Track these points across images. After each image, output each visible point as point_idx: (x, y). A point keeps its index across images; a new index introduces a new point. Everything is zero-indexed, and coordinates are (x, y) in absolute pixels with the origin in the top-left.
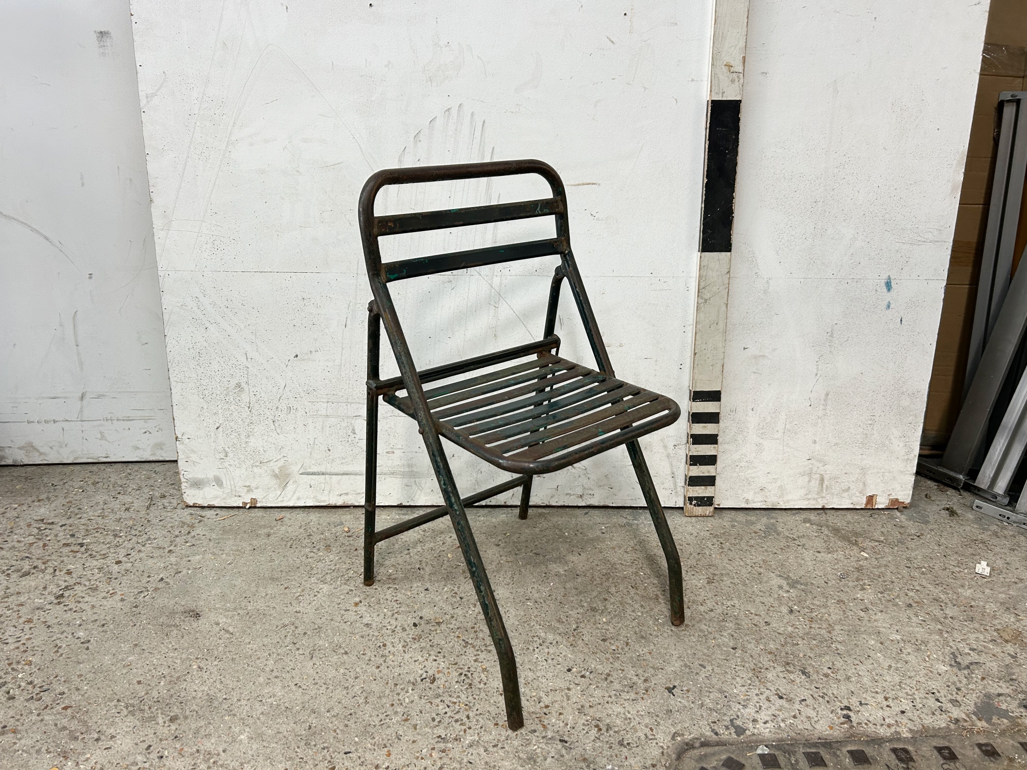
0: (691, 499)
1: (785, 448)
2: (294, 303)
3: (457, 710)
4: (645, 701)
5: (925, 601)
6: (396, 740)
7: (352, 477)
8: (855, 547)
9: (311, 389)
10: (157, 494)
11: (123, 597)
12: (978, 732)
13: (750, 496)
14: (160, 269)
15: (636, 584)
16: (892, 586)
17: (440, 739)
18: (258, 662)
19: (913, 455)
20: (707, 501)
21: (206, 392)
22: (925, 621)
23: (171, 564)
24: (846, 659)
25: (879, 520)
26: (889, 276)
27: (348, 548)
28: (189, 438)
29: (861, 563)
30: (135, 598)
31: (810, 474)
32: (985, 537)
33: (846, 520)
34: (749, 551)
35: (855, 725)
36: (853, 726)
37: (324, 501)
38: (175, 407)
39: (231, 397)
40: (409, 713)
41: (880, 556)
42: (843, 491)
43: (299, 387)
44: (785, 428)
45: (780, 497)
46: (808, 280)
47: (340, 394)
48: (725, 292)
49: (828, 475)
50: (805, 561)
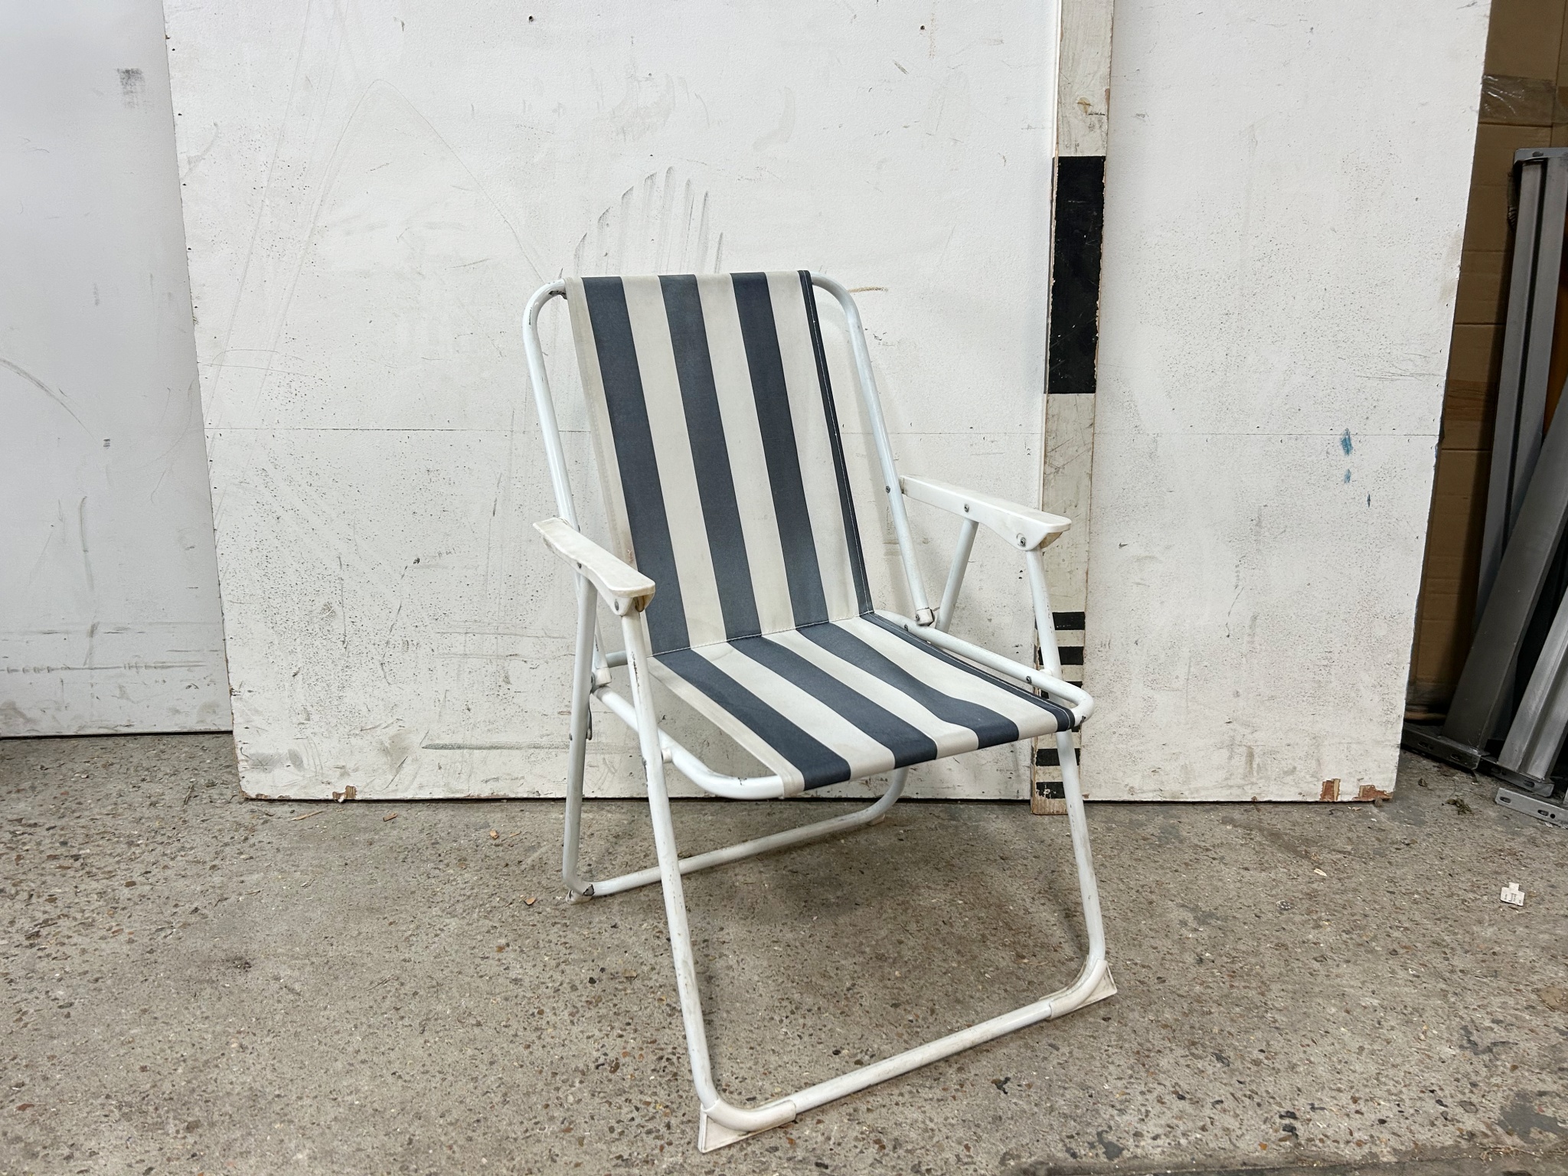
0: (1039, 787)
1: (1189, 704)
2: (414, 477)
3: (651, 1114)
4: (959, 1102)
5: (1418, 945)
6: (549, 1163)
7: (505, 752)
8: (1305, 862)
9: (441, 613)
10: (202, 781)
11: (131, 936)
12: (1507, 1154)
13: (1136, 781)
14: (207, 425)
15: (950, 918)
16: (1364, 922)
17: (620, 1162)
18: (336, 1037)
19: (1395, 716)
21: (278, 618)
22: (1418, 977)
23: (214, 887)
24: (1288, 1037)
25: (1343, 820)
26: (1347, 430)
27: (494, 863)
28: (250, 691)
29: (1315, 886)
30: (150, 939)
31: (1231, 746)
32: (1516, 845)
33: (1290, 820)
34: (1135, 868)
35: (1303, 1142)
36: (1300, 1145)
37: (461, 791)
38: (228, 642)
39: (316, 626)
40: (573, 1119)
41: (1345, 875)
42: (1285, 773)
43: (422, 610)
44: (1189, 672)
45: (1184, 783)
46: (1218, 436)
47: (486, 620)
48: (1087, 457)
49: (1261, 748)
50: (1225, 883)
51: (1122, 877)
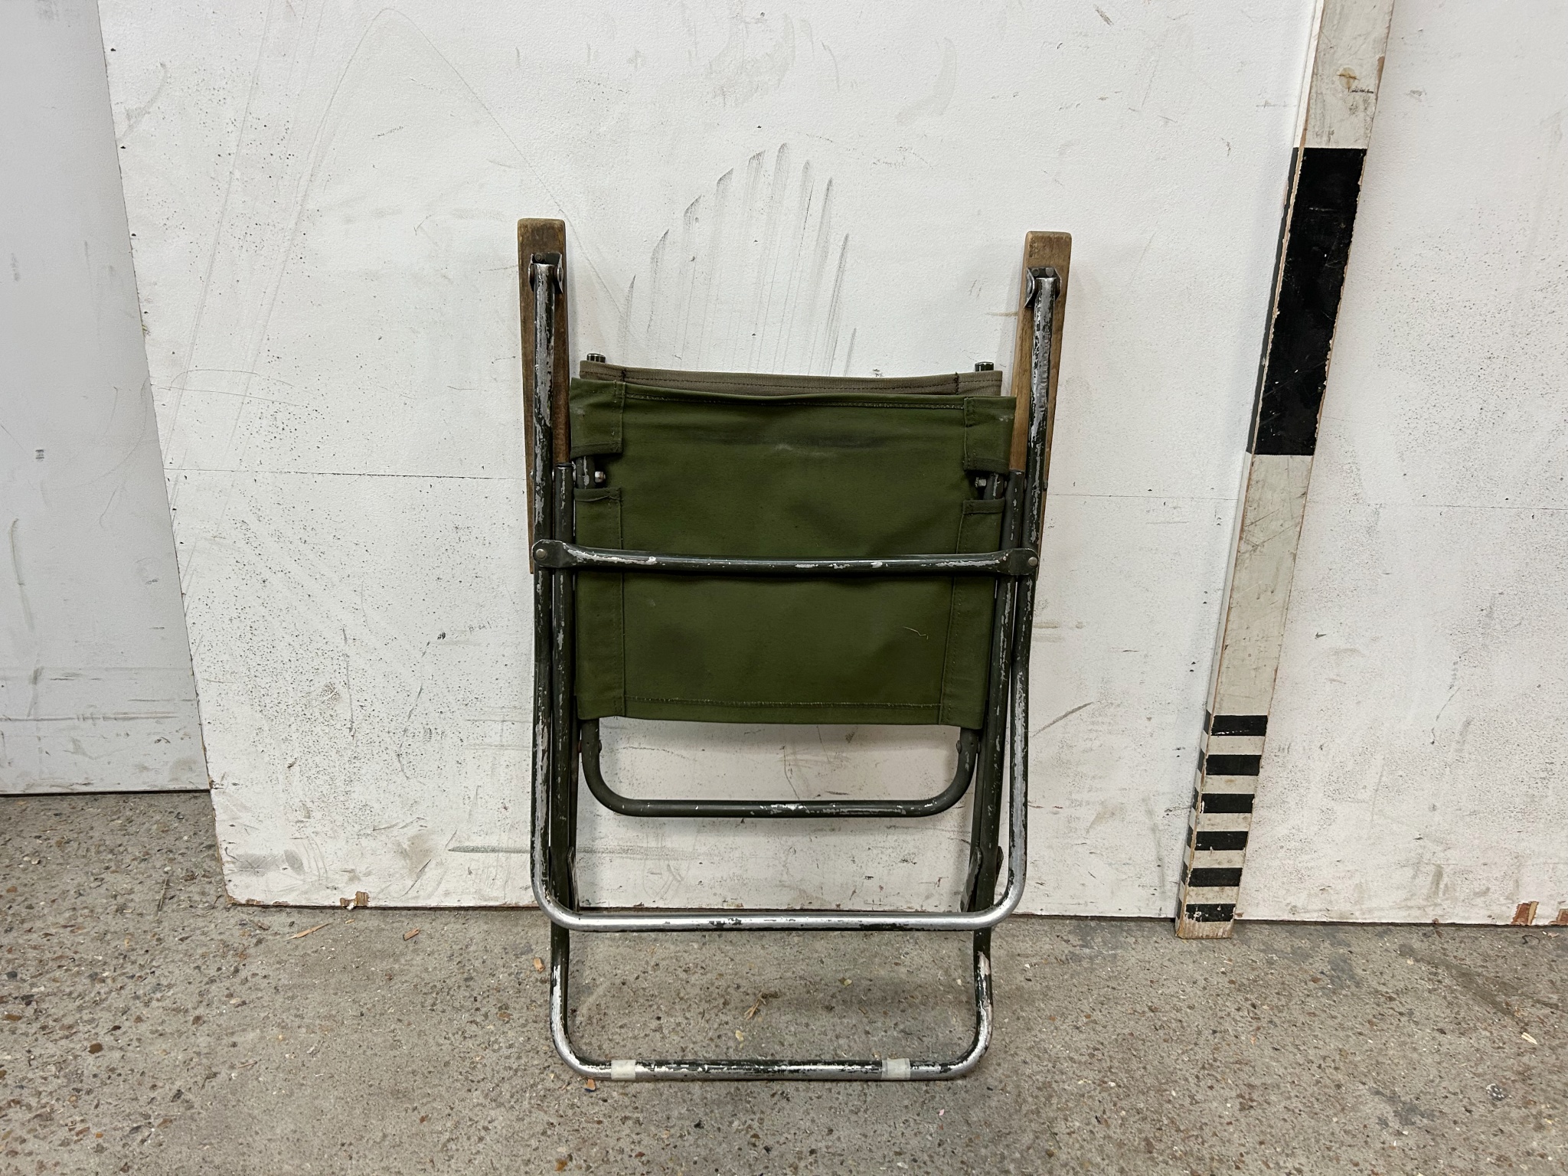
0: (1191, 909)
1: (1375, 817)
2: (438, 535)
8: (1507, 1020)
9: (472, 697)
10: (180, 873)
11: (100, 1141)
13: (1300, 900)
14: (167, 465)
15: (1104, 1112)
20: (1222, 912)
21: (267, 700)
23: (199, 1054)
25: (1539, 951)
28: (235, 784)
29: (1525, 1059)
30: (124, 1146)
31: (1417, 865)
33: (1479, 951)
34: (1309, 1027)
37: (496, 899)
38: (206, 728)
39: (316, 710)
41: (1557, 1042)
42: (1477, 894)
43: (448, 694)
44: (1380, 782)
45: (1355, 904)
46: (1456, 509)
48: (1292, 533)
50: (1420, 1054)
51: (1297, 1043)
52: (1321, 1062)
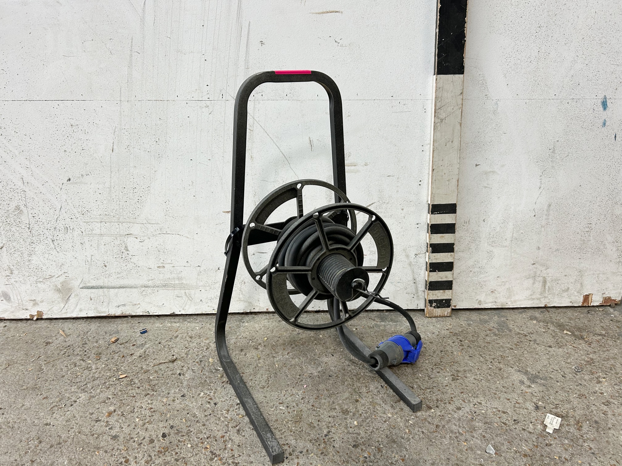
0: (431, 302)
1: (512, 254)
2: (63, 129)
7: (128, 290)
8: (581, 341)
9: (85, 210)
13: (482, 298)
20: (445, 303)
25: (596, 316)
26: (605, 96)
27: (117, 355)
31: (534, 277)
33: (567, 317)
34: (487, 348)
37: (104, 312)
39: (12, 219)
42: (564, 291)
43: (74, 209)
44: (513, 237)
45: (508, 298)
46: (533, 101)
47: (112, 214)
48: (459, 112)
49: (550, 277)
50: (540, 356)
51: (481, 354)
52: (492, 360)
